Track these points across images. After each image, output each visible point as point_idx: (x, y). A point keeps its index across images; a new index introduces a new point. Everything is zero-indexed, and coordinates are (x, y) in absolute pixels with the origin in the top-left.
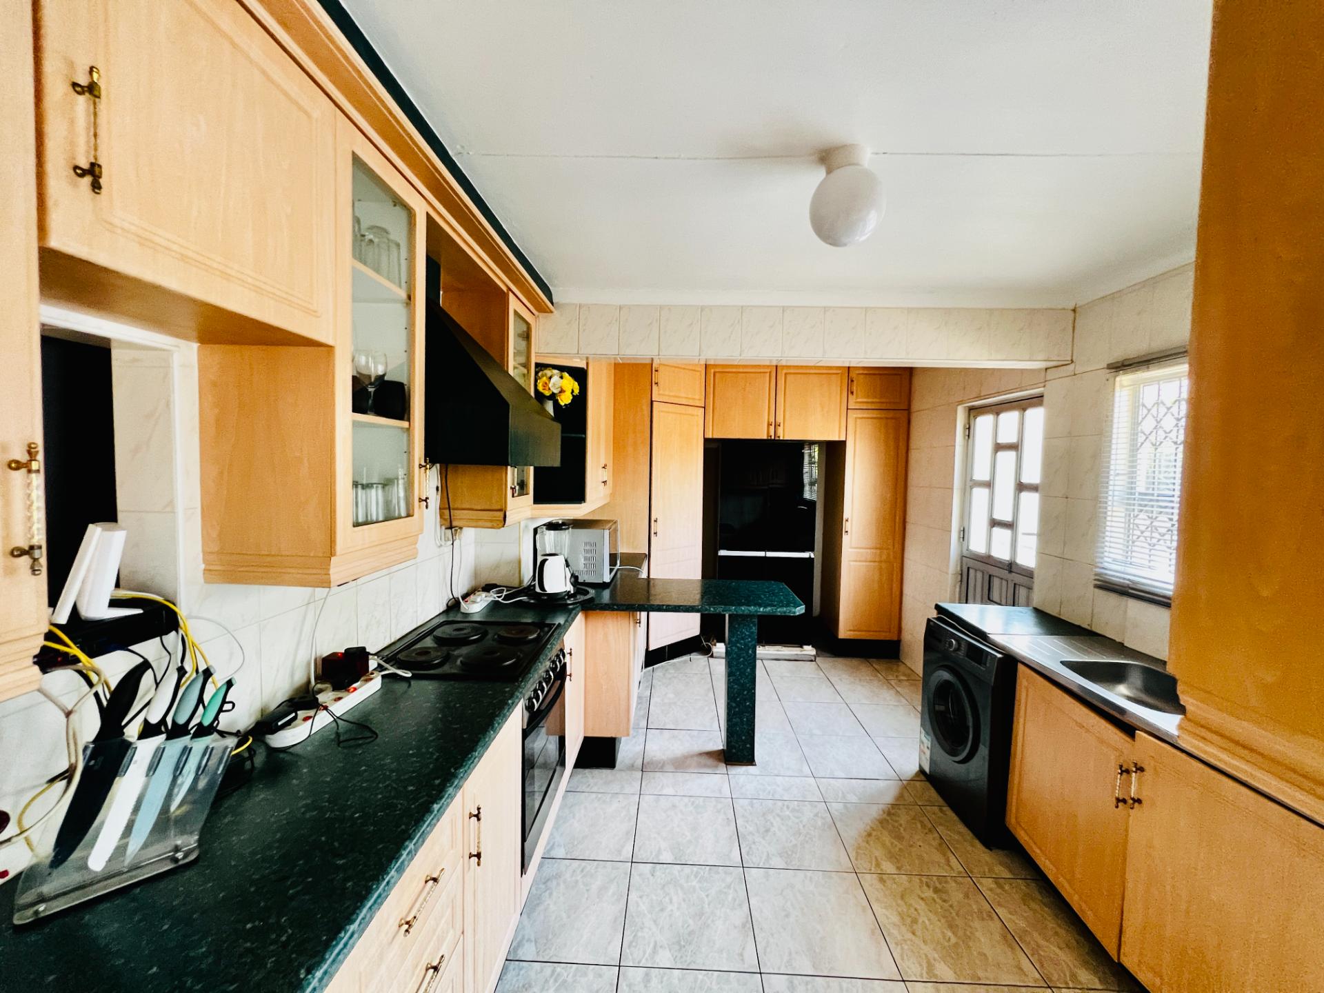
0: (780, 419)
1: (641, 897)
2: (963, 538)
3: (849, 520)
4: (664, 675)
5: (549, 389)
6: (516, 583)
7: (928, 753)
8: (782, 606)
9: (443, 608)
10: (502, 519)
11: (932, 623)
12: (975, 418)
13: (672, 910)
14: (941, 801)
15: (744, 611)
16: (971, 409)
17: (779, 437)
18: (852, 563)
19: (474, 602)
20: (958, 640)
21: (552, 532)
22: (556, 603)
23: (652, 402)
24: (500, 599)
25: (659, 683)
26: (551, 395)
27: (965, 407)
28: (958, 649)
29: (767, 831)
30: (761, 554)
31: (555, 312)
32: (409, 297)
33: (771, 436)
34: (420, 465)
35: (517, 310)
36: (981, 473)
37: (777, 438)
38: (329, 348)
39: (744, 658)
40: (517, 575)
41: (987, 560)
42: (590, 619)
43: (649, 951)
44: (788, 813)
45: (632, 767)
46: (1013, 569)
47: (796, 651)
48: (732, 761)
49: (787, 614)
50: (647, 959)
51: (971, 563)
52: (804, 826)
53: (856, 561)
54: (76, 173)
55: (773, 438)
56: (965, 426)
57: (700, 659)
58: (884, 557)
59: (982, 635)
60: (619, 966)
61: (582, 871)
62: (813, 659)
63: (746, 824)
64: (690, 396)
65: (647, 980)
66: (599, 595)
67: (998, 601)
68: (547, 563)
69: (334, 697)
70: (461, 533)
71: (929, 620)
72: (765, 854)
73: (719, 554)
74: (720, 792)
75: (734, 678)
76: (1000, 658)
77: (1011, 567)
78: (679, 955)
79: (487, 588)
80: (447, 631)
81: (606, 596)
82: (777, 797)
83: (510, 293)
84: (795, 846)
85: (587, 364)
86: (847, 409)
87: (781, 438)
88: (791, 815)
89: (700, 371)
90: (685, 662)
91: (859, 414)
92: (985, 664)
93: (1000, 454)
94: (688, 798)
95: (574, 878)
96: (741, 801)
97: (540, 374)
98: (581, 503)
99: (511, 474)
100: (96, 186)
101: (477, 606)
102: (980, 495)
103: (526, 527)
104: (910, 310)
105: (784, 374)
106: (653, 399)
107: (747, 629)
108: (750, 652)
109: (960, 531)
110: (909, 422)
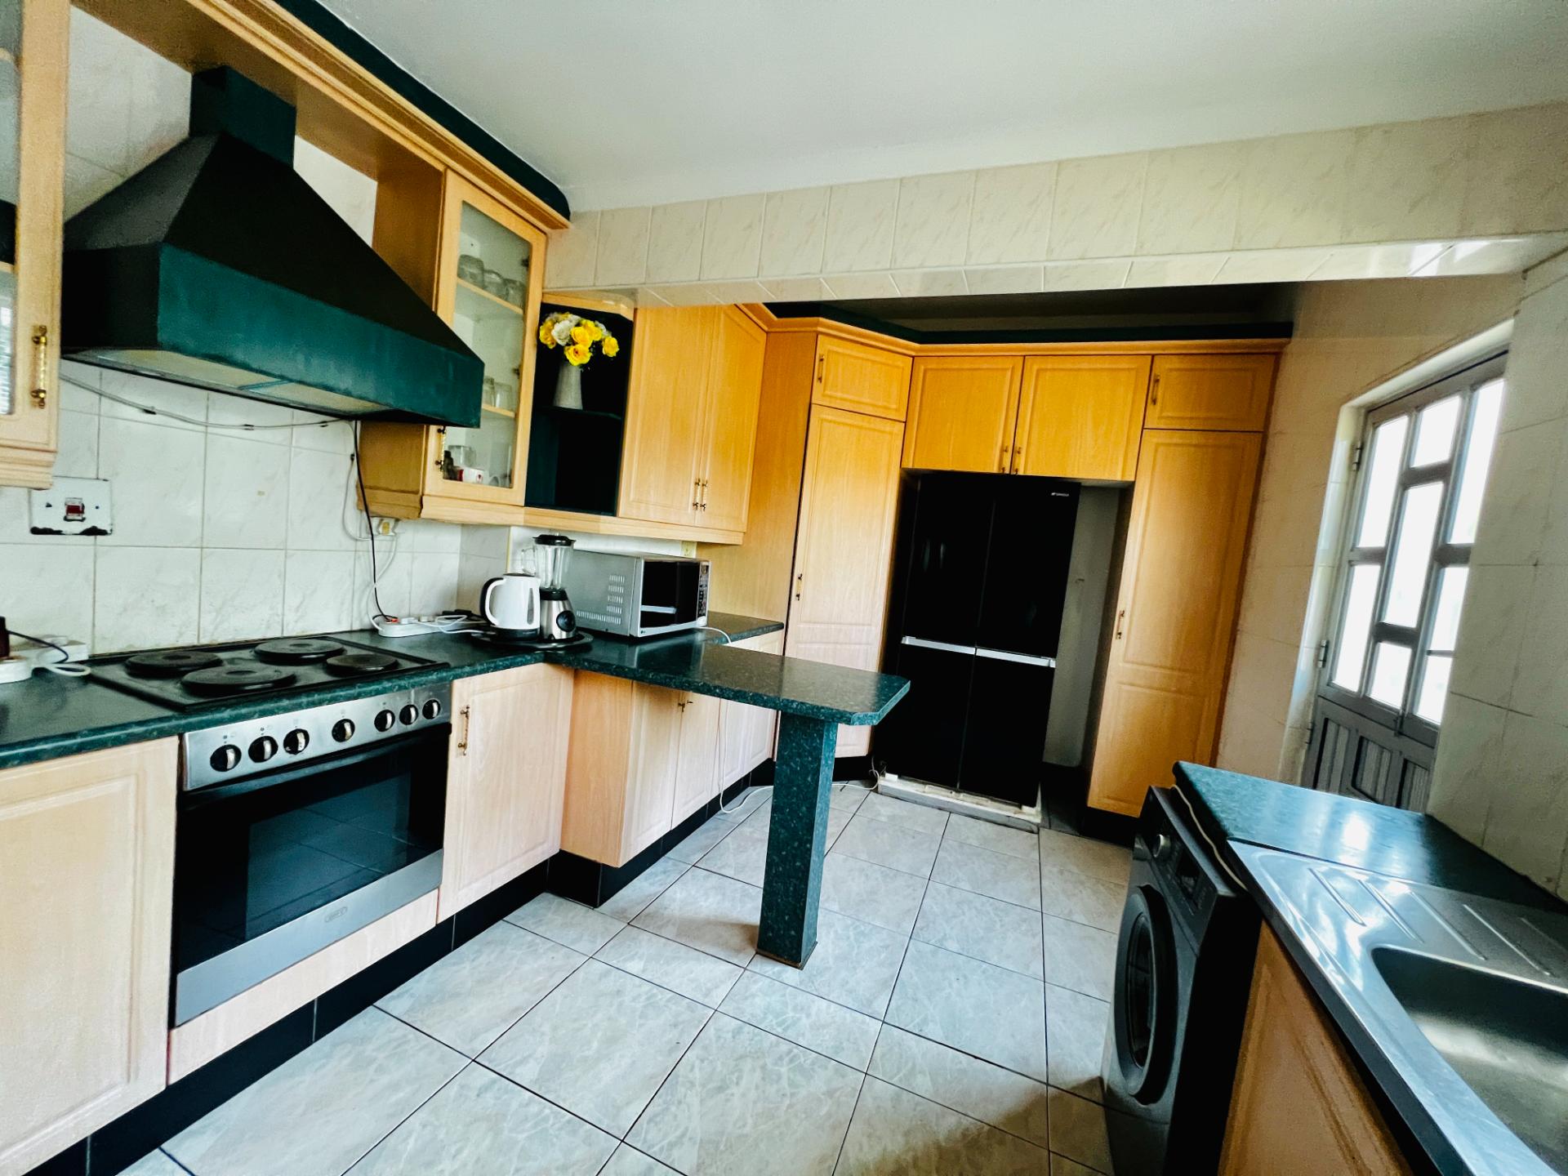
0: (1022, 443)
1: (424, 1127)
2: (1325, 661)
3: (1127, 615)
10: (415, 508)
11: (1151, 798)
12: (1376, 426)
16: (1369, 409)
17: (1017, 471)
18: (1124, 687)
23: (810, 405)
27: (1356, 408)
30: (967, 650)
31: (587, 235)
33: (1004, 469)
34: (35, 338)
36: (1372, 535)
37: (1013, 473)
39: (798, 786)
41: (1361, 705)
44: (784, 1068)
46: (1406, 729)
47: (1009, 810)
48: (765, 950)
51: (1332, 710)
53: (1132, 685)
55: (1007, 472)
56: (1352, 448)
57: (858, 790)
58: (1186, 684)
61: (398, 1046)
62: (1035, 829)
64: (880, 404)
66: (617, 653)
67: (1369, 792)
72: (680, 1131)
73: (904, 642)
74: (709, 994)
75: (781, 816)
77: (1404, 723)
82: (790, 1032)
83: (447, 172)
86: (1143, 428)
87: (1021, 473)
88: (786, 1075)
89: (903, 368)
91: (1165, 438)
93: (1412, 490)
94: (651, 987)
96: (725, 1021)
98: (603, 516)
102: (1366, 577)
105: (1035, 367)
106: (813, 401)
107: (807, 740)
108: (809, 779)
109: (1319, 647)
110: (1263, 454)
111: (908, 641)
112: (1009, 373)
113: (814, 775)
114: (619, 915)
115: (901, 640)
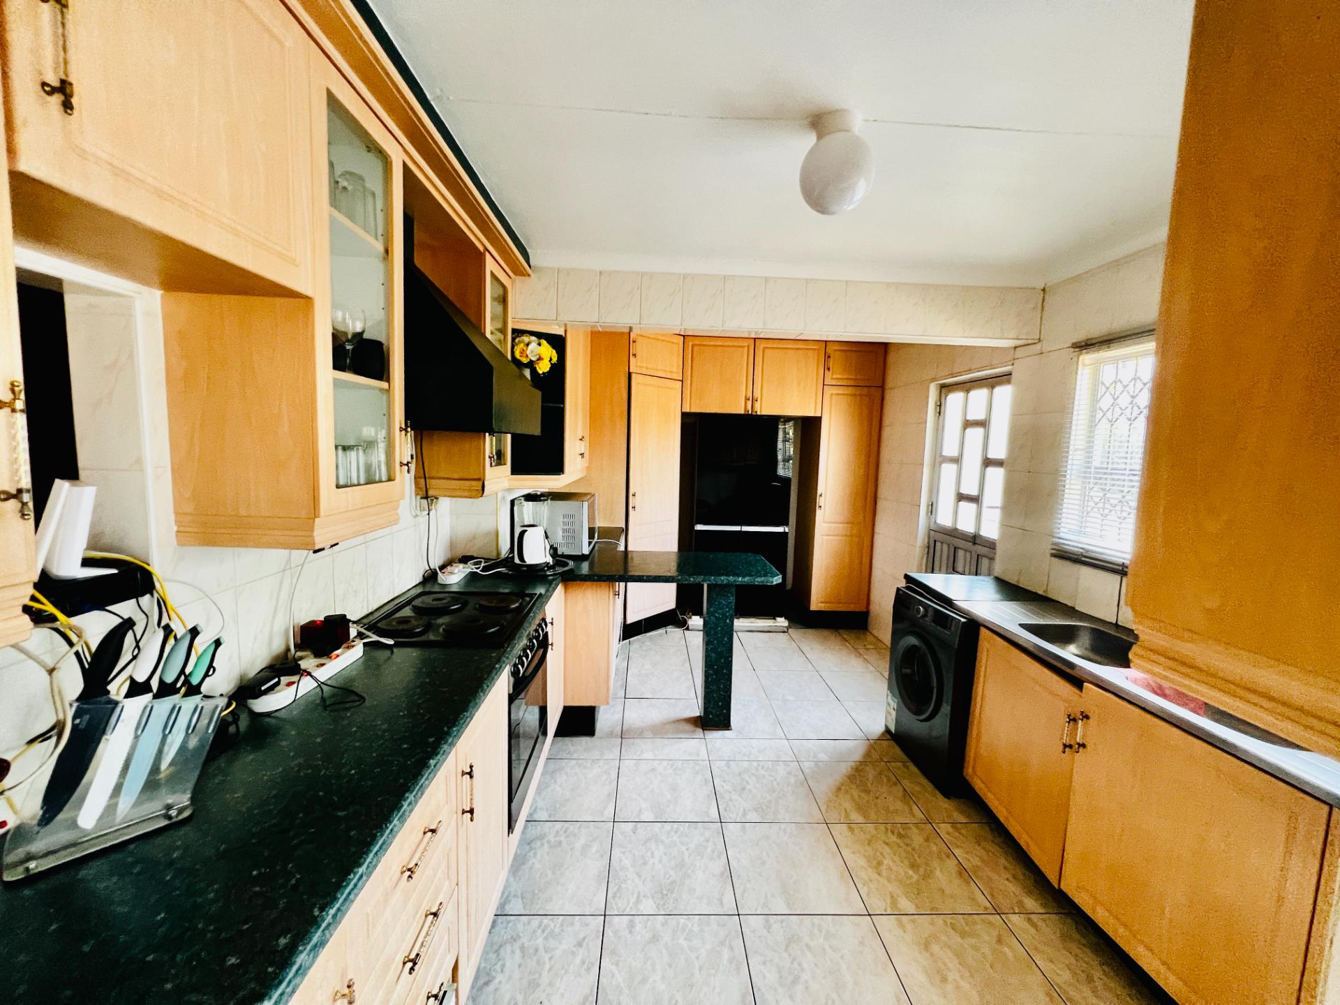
0: (757, 394)
1: (624, 853)
2: (931, 512)
3: (823, 496)
4: (641, 647)
5: (527, 356)
6: (493, 555)
7: (894, 714)
8: (761, 576)
9: (419, 579)
10: (480, 488)
11: (901, 592)
12: (946, 395)
13: (653, 864)
14: (905, 758)
15: (723, 581)
16: (943, 386)
17: (756, 412)
18: (825, 537)
19: (451, 573)
20: (926, 607)
21: (531, 503)
22: (536, 574)
23: (630, 375)
24: (478, 571)
25: (636, 655)
26: (528, 363)
27: (937, 384)
28: (925, 615)
29: (744, 789)
30: (737, 528)
31: (533, 275)
32: (387, 251)
33: (748, 411)
34: (401, 428)
35: (494, 272)
36: (950, 449)
37: (754, 413)
38: (308, 299)
39: (721, 627)
40: (495, 545)
41: (953, 533)
42: (570, 590)
43: (633, 900)
44: (762, 772)
45: (611, 735)
46: (977, 541)
47: (770, 622)
48: (708, 726)
49: (765, 584)
50: (631, 908)
51: (939, 537)
52: (778, 784)
53: (829, 535)
54: (45, 91)
55: (750, 412)
56: (936, 403)
57: (675, 631)
58: (855, 531)
59: (948, 602)
60: (605, 915)
61: (565, 831)
62: (786, 630)
63: (723, 783)
64: (668, 369)
65: (631, 926)
66: (579, 567)
67: (961, 572)
68: (526, 534)
69: (316, 664)
70: (436, 503)
71: (898, 589)
72: (741, 810)
73: (696, 529)
74: (698, 755)
75: (711, 646)
76: (964, 623)
77: (975, 539)
78: (662, 903)
79: (464, 560)
80: (428, 601)
81: (585, 568)
82: (752, 758)
83: (487, 253)
84: (770, 802)
85: (566, 331)
86: (824, 385)
87: (758, 413)
88: (765, 774)
89: (678, 344)
90: (660, 635)
91: (835, 390)
92: (950, 628)
93: (969, 431)
94: (667, 762)
95: (557, 839)
96: (718, 763)
97: (517, 340)
98: (560, 475)
99: (489, 443)
100: (67, 106)
101: (455, 577)
102: (948, 470)
103: (504, 498)
104: (888, 285)
105: (762, 346)
106: (631, 371)
109: (928, 505)
110: (883, 399)
111: (699, 527)
112: (746, 349)
115: (690, 527)
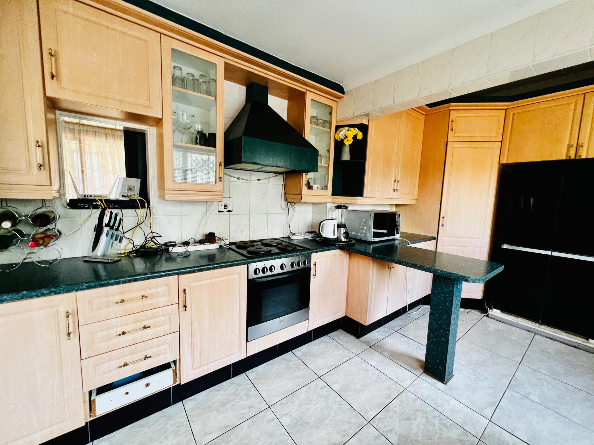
0: (584, 141)
5: (340, 137)
10: (300, 199)
13: (311, 408)
17: (580, 156)
21: (339, 209)
22: (328, 242)
23: (447, 142)
26: (341, 140)
29: (408, 419)
30: (548, 253)
31: (350, 98)
33: (570, 157)
34: (220, 165)
35: (316, 100)
37: (578, 158)
38: (162, 119)
42: (352, 259)
43: (285, 412)
44: (437, 422)
47: (579, 340)
48: (428, 372)
50: (280, 414)
52: (440, 438)
55: (573, 157)
57: (479, 315)
60: (269, 407)
61: (298, 366)
64: (487, 135)
65: (271, 420)
66: (367, 248)
69: (194, 244)
70: (294, 205)
74: (403, 382)
78: (292, 426)
82: (440, 409)
83: (308, 92)
85: (367, 121)
87: (584, 156)
94: (379, 372)
95: (292, 366)
96: (409, 394)
98: (358, 197)
99: (305, 178)
101: (298, 238)
106: (448, 140)
107: (446, 287)
108: (448, 304)
111: (505, 246)
112: (573, 105)
113: (450, 302)
114: (367, 343)
115: (501, 246)
